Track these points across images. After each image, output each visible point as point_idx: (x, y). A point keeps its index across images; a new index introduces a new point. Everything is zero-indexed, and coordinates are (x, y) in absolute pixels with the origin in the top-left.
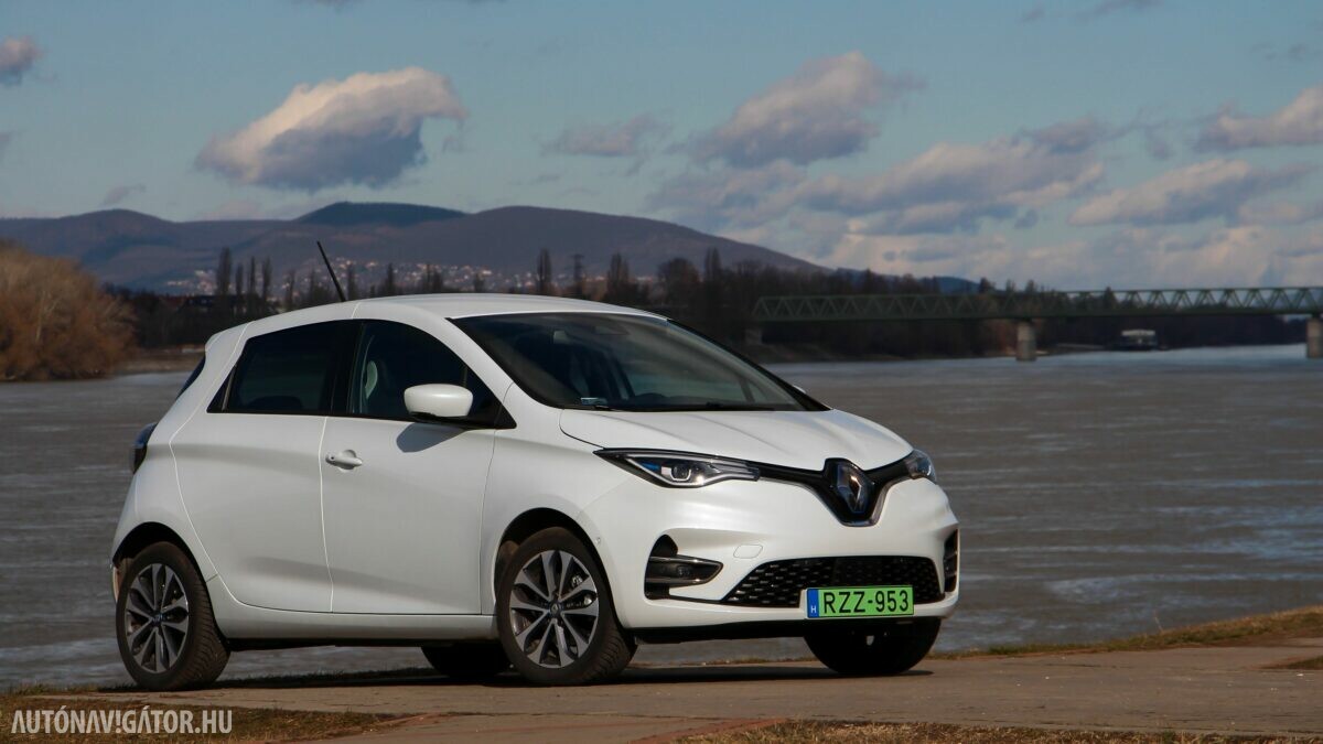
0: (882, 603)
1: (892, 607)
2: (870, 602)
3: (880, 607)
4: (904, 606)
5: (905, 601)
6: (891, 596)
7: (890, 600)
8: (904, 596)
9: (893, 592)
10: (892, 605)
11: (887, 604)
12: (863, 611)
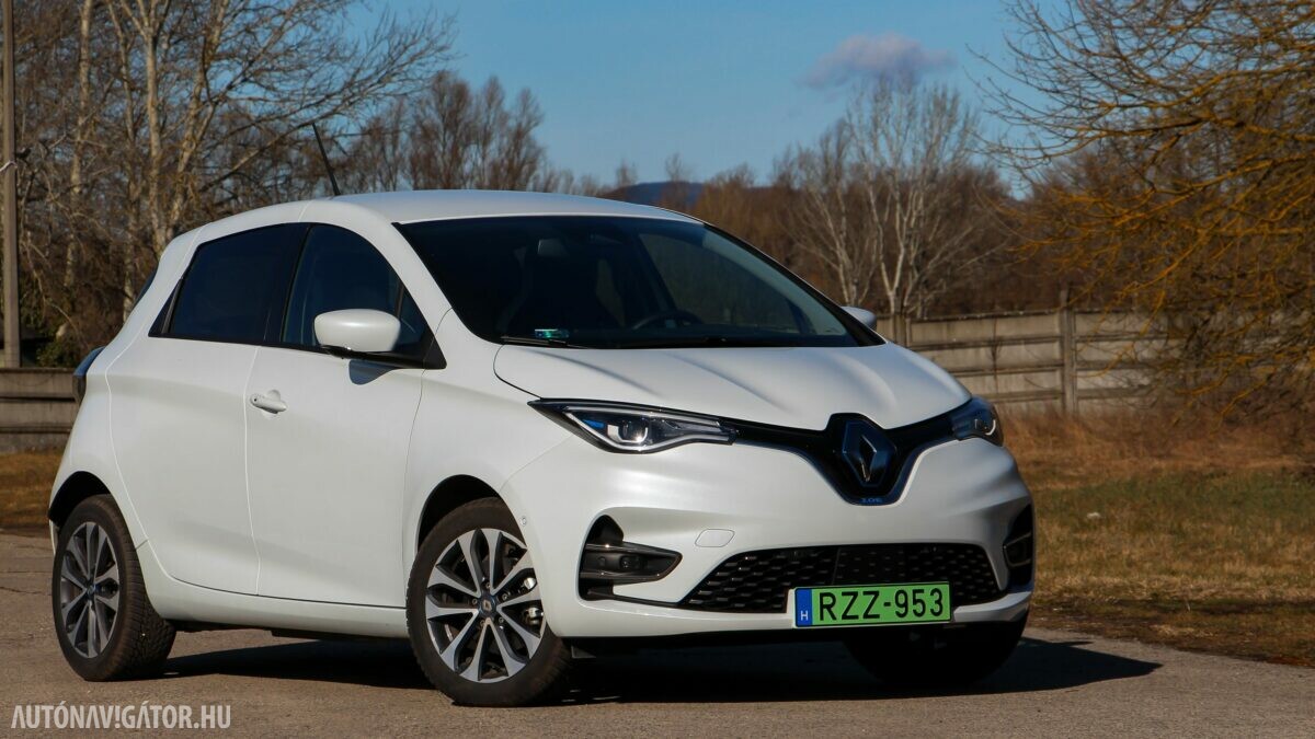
0: (905, 605)
1: (920, 610)
2: (887, 604)
3: (902, 611)
4: (937, 609)
5: (938, 602)
6: (918, 596)
7: (915, 602)
8: (936, 596)
9: (921, 591)
10: (919, 607)
11: (911, 607)
12: (877, 616)
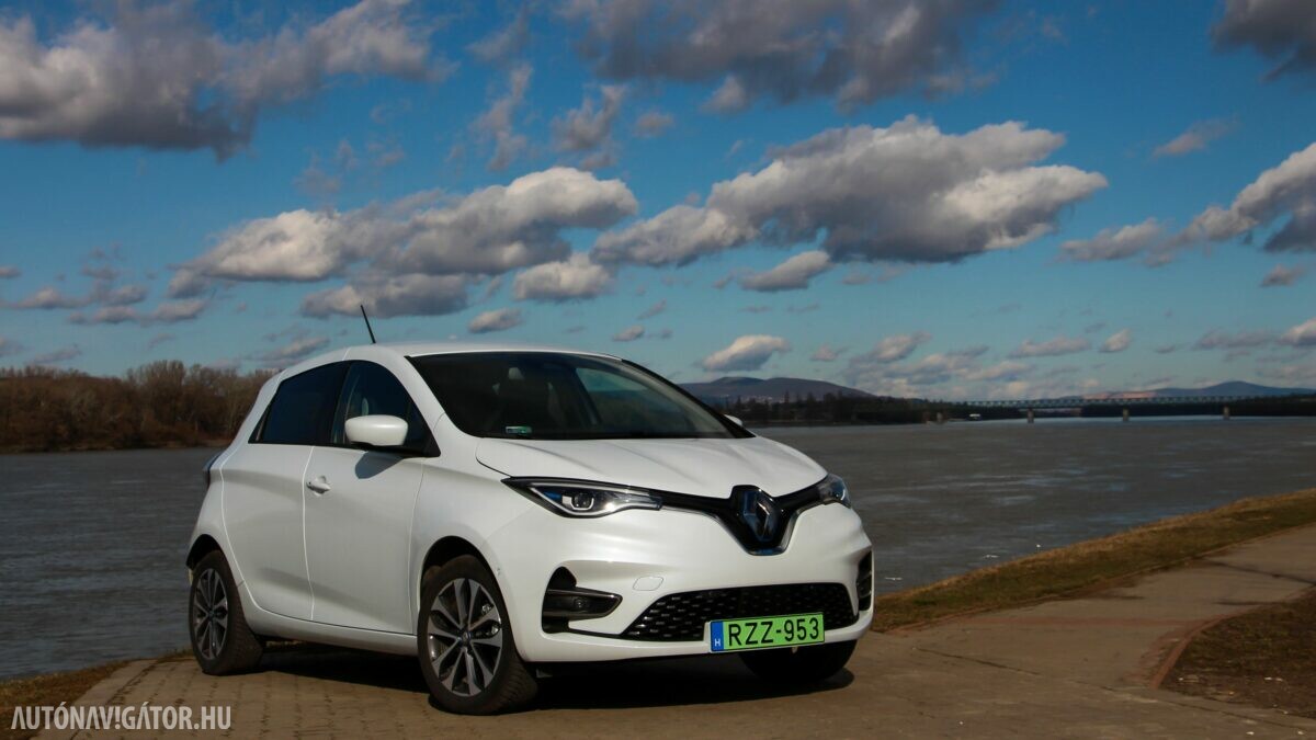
0: (792, 632)
1: (802, 635)
2: (779, 631)
3: (790, 636)
4: (814, 633)
5: (815, 628)
6: (801, 624)
7: (799, 628)
8: (814, 624)
9: (803, 620)
10: (802, 633)
11: (796, 633)
12: (771, 641)
